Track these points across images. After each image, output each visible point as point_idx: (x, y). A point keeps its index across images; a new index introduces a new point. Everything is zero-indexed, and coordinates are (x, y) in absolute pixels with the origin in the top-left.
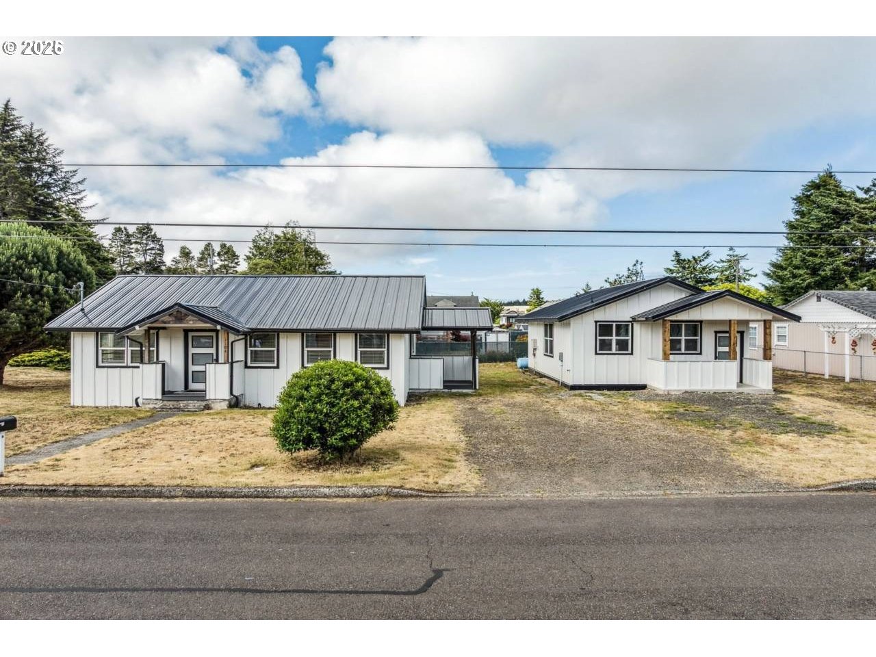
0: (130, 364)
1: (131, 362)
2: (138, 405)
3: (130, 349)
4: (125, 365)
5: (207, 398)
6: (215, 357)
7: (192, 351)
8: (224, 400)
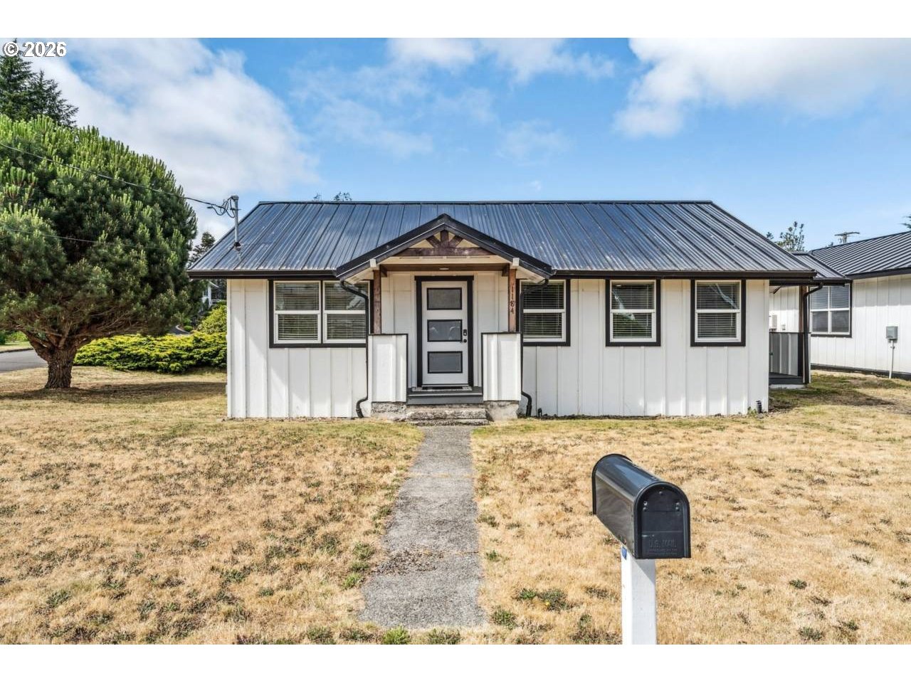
0: (327, 341)
1: (328, 338)
2: (361, 415)
3: (326, 312)
4: (318, 341)
5: (485, 398)
6: (465, 327)
7: (429, 315)
8: (513, 402)
